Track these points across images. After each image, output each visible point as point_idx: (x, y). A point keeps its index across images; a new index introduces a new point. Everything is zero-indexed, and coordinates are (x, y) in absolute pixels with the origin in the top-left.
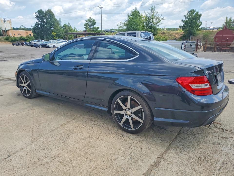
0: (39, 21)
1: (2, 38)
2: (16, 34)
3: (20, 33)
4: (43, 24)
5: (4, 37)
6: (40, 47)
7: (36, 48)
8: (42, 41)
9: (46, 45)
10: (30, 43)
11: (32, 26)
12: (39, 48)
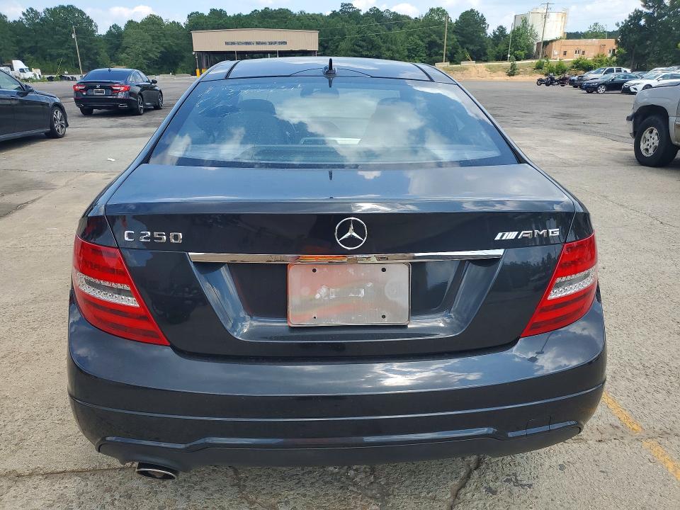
0: (644, 6)
1: (529, 63)
2: (571, 51)
3: (583, 49)
4: (655, 15)
5: (534, 61)
6: (602, 89)
7: (588, 93)
8: (619, 71)
9: (622, 83)
10: (581, 79)
11: (618, 25)
12: (598, 93)
